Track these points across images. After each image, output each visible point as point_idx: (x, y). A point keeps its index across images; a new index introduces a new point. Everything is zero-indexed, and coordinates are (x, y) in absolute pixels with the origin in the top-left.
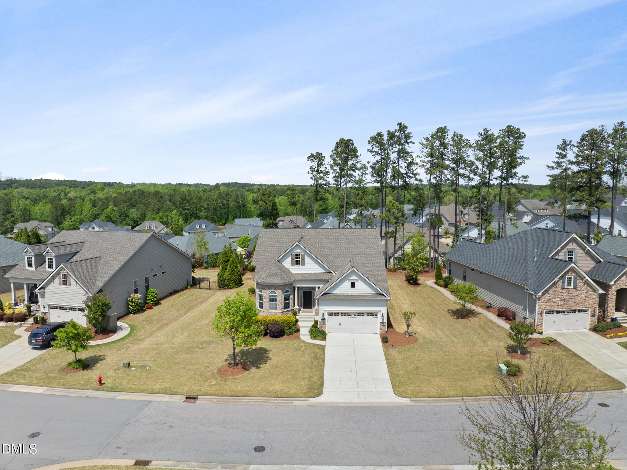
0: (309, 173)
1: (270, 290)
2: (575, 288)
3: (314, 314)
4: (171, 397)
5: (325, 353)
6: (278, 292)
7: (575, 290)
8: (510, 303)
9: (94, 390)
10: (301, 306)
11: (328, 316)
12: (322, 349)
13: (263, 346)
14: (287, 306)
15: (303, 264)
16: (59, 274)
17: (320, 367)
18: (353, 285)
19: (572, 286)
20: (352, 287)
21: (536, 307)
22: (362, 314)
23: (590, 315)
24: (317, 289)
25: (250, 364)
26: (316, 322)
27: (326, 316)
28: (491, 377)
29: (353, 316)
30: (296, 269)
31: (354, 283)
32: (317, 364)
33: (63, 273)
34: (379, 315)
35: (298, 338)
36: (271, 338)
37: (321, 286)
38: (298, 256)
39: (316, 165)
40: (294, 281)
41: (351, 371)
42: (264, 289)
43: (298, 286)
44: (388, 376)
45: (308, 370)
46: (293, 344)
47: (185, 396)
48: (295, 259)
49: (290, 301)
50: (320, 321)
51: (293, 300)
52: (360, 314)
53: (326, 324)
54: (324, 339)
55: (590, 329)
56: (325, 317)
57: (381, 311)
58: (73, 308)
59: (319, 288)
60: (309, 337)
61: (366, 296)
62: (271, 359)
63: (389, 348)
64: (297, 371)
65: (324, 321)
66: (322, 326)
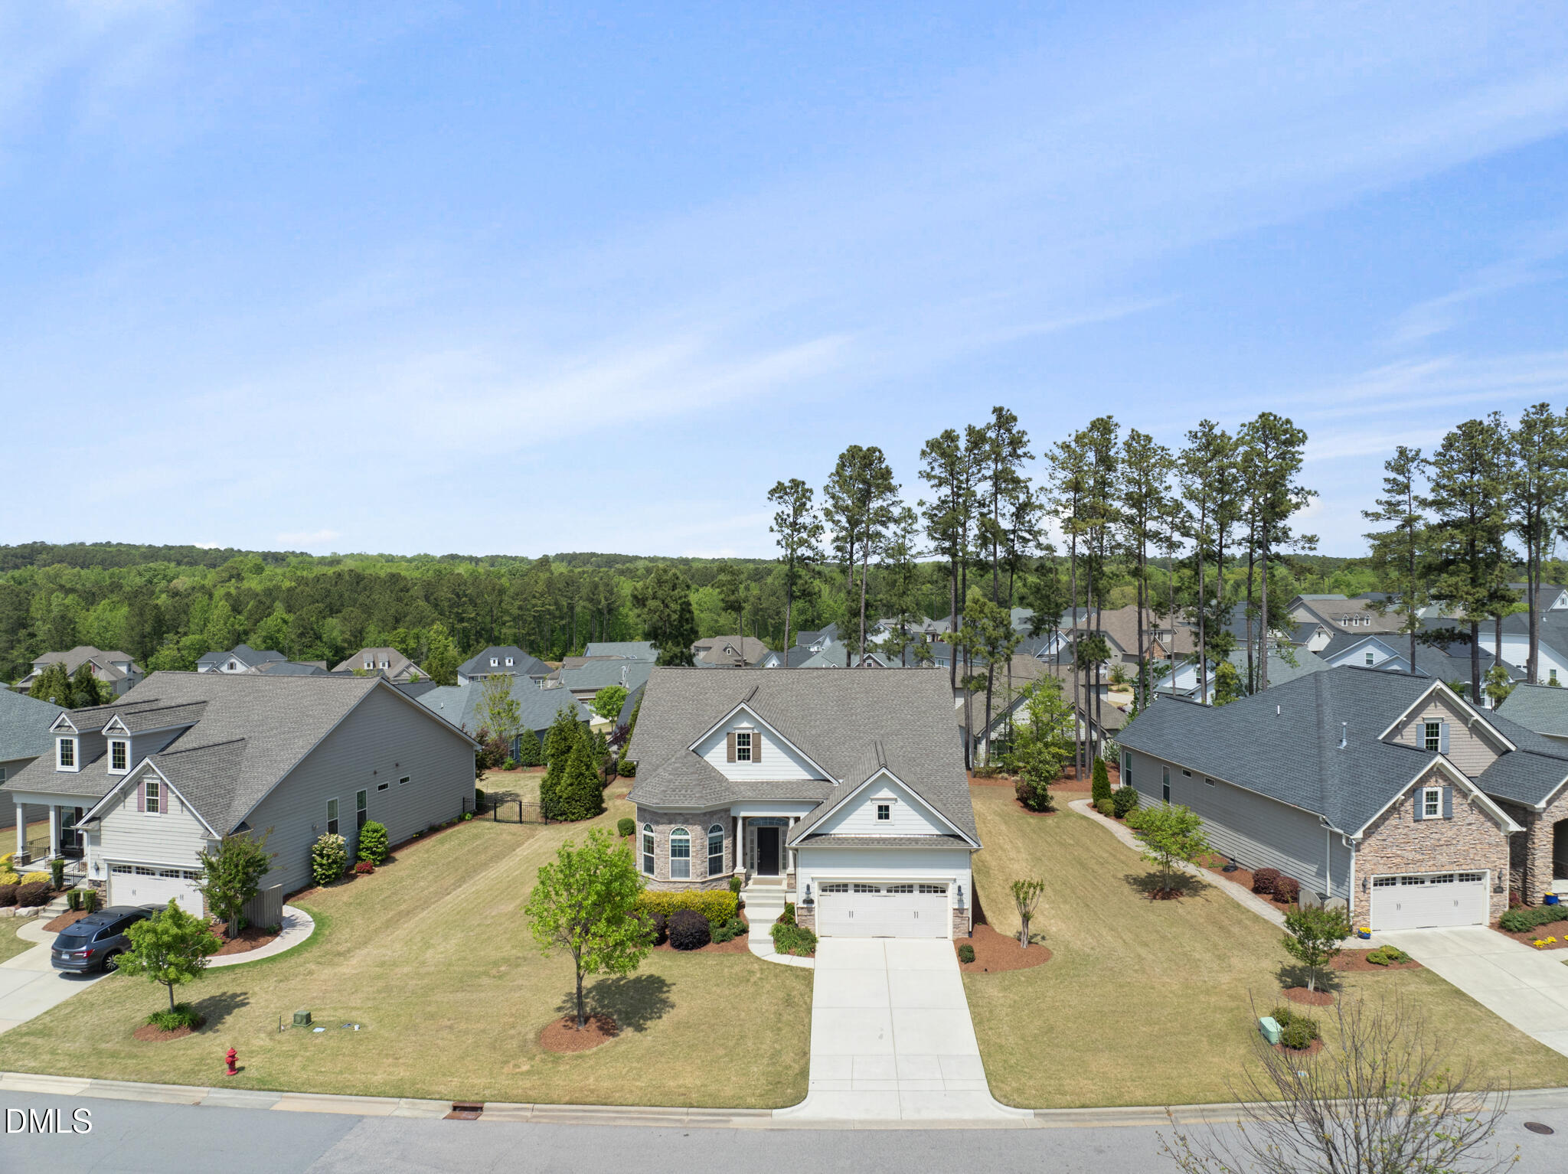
0: (772, 530)
1: (674, 827)
2: (1448, 818)
3: (784, 886)
4: (414, 1104)
5: (812, 991)
6: (692, 831)
7: (1447, 824)
8: (1284, 858)
9: (215, 1086)
10: (752, 867)
11: (821, 892)
12: (805, 978)
13: (655, 971)
14: (715, 866)
15: (757, 759)
16: (139, 783)
17: (801, 1027)
18: (884, 812)
19: (1440, 814)
20: (880, 817)
21: (1349, 867)
22: (907, 888)
23: (1489, 889)
24: (792, 823)
25: (620, 1019)
26: (790, 909)
27: (816, 893)
28: (1242, 1051)
29: (884, 892)
30: (739, 773)
31: (887, 808)
32: (791, 1018)
33: (151, 781)
34: (952, 891)
35: (745, 949)
36: (675, 951)
37: (802, 815)
38: (744, 739)
39: (789, 510)
40: (735, 803)
41: (881, 1037)
42: (657, 823)
43: (743, 814)
44: (972, 1048)
45: (769, 1033)
46: (731, 967)
47: (451, 1103)
48: (737, 747)
49: (723, 854)
50: (801, 905)
51: (730, 850)
52: (903, 887)
53: (816, 912)
54: (811, 952)
55: (1492, 926)
56: (812, 896)
57: (955, 880)
58: (172, 871)
59: (797, 819)
60: (771, 947)
61: (917, 841)
62: (673, 1006)
63: (978, 977)
64: (742, 1037)
65: (809, 906)
66: (804, 918)
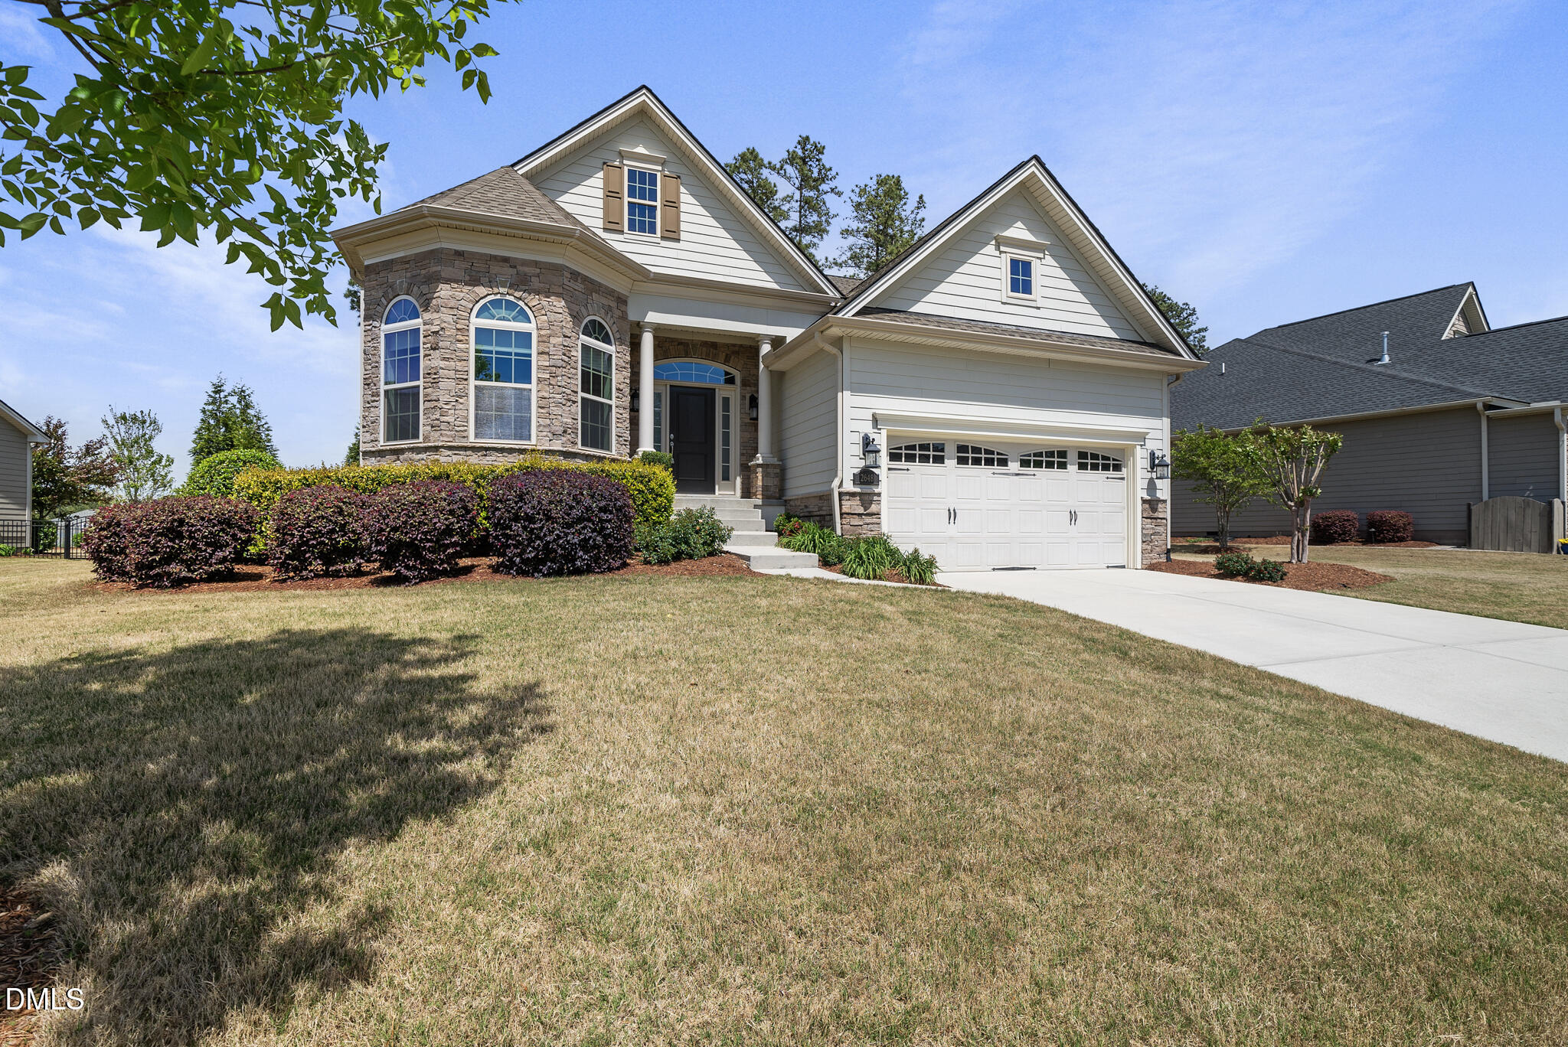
1: (485, 294)
6: (537, 312)
11: (891, 459)
14: (594, 427)
15: (672, 233)
18: (1021, 278)
20: (1015, 286)
22: (1051, 458)
27: (881, 458)
29: (1014, 466)
31: (1027, 266)
34: (1135, 463)
35: (753, 573)
38: (642, 182)
48: (626, 199)
49: (612, 403)
50: (849, 486)
52: (1051, 454)
53: (884, 506)
56: (874, 467)
57: (1141, 439)
59: (777, 342)
61: (1089, 342)
65: (867, 489)
66: (856, 521)
